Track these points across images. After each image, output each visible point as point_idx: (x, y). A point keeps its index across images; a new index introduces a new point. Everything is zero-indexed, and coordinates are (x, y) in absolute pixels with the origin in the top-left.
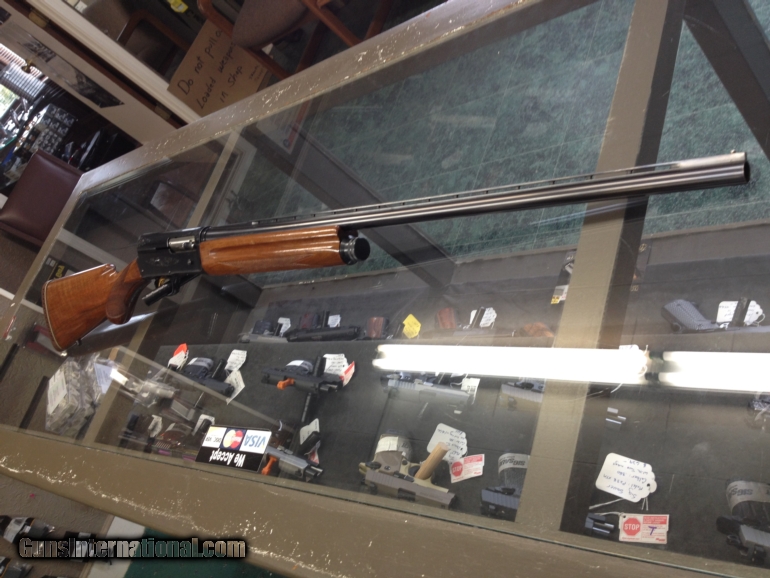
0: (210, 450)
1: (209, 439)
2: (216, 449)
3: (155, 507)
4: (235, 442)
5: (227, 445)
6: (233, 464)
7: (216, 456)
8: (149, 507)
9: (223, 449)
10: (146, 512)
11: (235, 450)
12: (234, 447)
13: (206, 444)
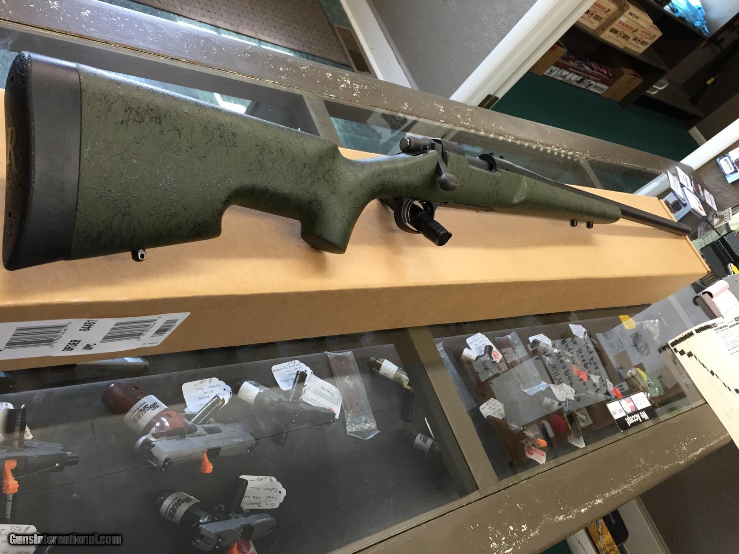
0: (623, 419)
1: (615, 413)
2: (625, 417)
3: (633, 479)
4: (631, 407)
5: (629, 411)
6: (643, 420)
7: (630, 421)
8: (629, 482)
9: (630, 415)
10: (631, 487)
11: (637, 412)
12: (634, 410)
13: (616, 417)
